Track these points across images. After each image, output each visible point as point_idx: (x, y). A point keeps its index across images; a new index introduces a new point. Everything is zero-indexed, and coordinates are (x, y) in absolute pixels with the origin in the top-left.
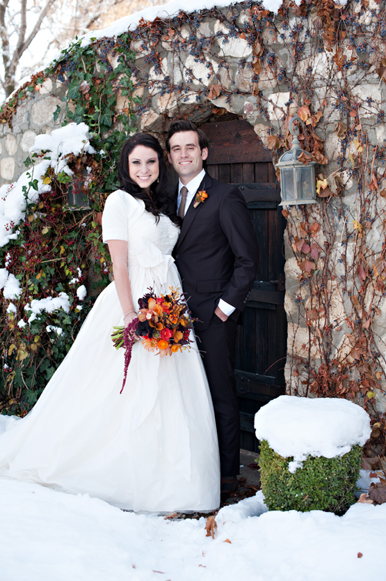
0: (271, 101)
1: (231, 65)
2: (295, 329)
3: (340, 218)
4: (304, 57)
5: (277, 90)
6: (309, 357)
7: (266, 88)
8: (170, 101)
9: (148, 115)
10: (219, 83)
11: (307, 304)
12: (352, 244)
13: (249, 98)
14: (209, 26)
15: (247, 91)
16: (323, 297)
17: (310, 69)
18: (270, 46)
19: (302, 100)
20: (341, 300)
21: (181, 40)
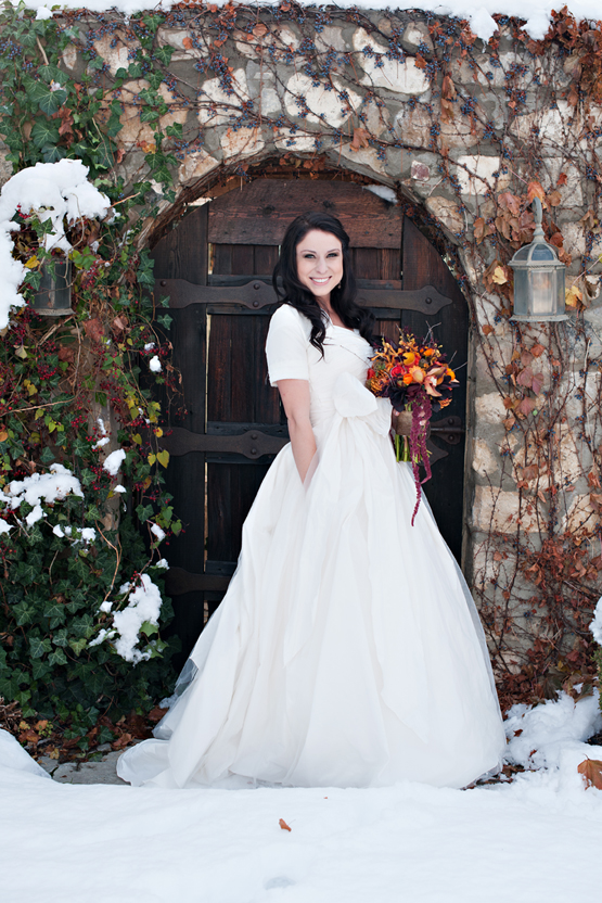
0: (464, 167)
1: (386, 102)
2: (495, 494)
3: (577, 338)
4: (524, 110)
5: (473, 150)
6: (518, 531)
7: (454, 146)
8: (251, 142)
9: (197, 158)
10: (362, 126)
11: (518, 457)
12: (594, 374)
13: (419, 156)
14: (343, 35)
15: (417, 144)
16: (545, 447)
17: (536, 130)
18: (464, 86)
19: (520, 171)
20: (574, 449)
21: (278, 45)
